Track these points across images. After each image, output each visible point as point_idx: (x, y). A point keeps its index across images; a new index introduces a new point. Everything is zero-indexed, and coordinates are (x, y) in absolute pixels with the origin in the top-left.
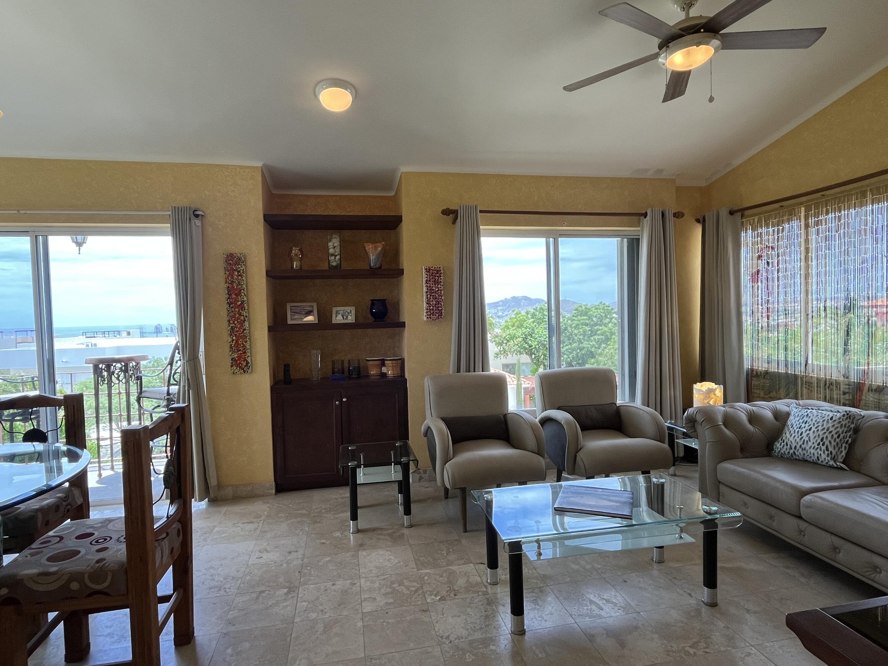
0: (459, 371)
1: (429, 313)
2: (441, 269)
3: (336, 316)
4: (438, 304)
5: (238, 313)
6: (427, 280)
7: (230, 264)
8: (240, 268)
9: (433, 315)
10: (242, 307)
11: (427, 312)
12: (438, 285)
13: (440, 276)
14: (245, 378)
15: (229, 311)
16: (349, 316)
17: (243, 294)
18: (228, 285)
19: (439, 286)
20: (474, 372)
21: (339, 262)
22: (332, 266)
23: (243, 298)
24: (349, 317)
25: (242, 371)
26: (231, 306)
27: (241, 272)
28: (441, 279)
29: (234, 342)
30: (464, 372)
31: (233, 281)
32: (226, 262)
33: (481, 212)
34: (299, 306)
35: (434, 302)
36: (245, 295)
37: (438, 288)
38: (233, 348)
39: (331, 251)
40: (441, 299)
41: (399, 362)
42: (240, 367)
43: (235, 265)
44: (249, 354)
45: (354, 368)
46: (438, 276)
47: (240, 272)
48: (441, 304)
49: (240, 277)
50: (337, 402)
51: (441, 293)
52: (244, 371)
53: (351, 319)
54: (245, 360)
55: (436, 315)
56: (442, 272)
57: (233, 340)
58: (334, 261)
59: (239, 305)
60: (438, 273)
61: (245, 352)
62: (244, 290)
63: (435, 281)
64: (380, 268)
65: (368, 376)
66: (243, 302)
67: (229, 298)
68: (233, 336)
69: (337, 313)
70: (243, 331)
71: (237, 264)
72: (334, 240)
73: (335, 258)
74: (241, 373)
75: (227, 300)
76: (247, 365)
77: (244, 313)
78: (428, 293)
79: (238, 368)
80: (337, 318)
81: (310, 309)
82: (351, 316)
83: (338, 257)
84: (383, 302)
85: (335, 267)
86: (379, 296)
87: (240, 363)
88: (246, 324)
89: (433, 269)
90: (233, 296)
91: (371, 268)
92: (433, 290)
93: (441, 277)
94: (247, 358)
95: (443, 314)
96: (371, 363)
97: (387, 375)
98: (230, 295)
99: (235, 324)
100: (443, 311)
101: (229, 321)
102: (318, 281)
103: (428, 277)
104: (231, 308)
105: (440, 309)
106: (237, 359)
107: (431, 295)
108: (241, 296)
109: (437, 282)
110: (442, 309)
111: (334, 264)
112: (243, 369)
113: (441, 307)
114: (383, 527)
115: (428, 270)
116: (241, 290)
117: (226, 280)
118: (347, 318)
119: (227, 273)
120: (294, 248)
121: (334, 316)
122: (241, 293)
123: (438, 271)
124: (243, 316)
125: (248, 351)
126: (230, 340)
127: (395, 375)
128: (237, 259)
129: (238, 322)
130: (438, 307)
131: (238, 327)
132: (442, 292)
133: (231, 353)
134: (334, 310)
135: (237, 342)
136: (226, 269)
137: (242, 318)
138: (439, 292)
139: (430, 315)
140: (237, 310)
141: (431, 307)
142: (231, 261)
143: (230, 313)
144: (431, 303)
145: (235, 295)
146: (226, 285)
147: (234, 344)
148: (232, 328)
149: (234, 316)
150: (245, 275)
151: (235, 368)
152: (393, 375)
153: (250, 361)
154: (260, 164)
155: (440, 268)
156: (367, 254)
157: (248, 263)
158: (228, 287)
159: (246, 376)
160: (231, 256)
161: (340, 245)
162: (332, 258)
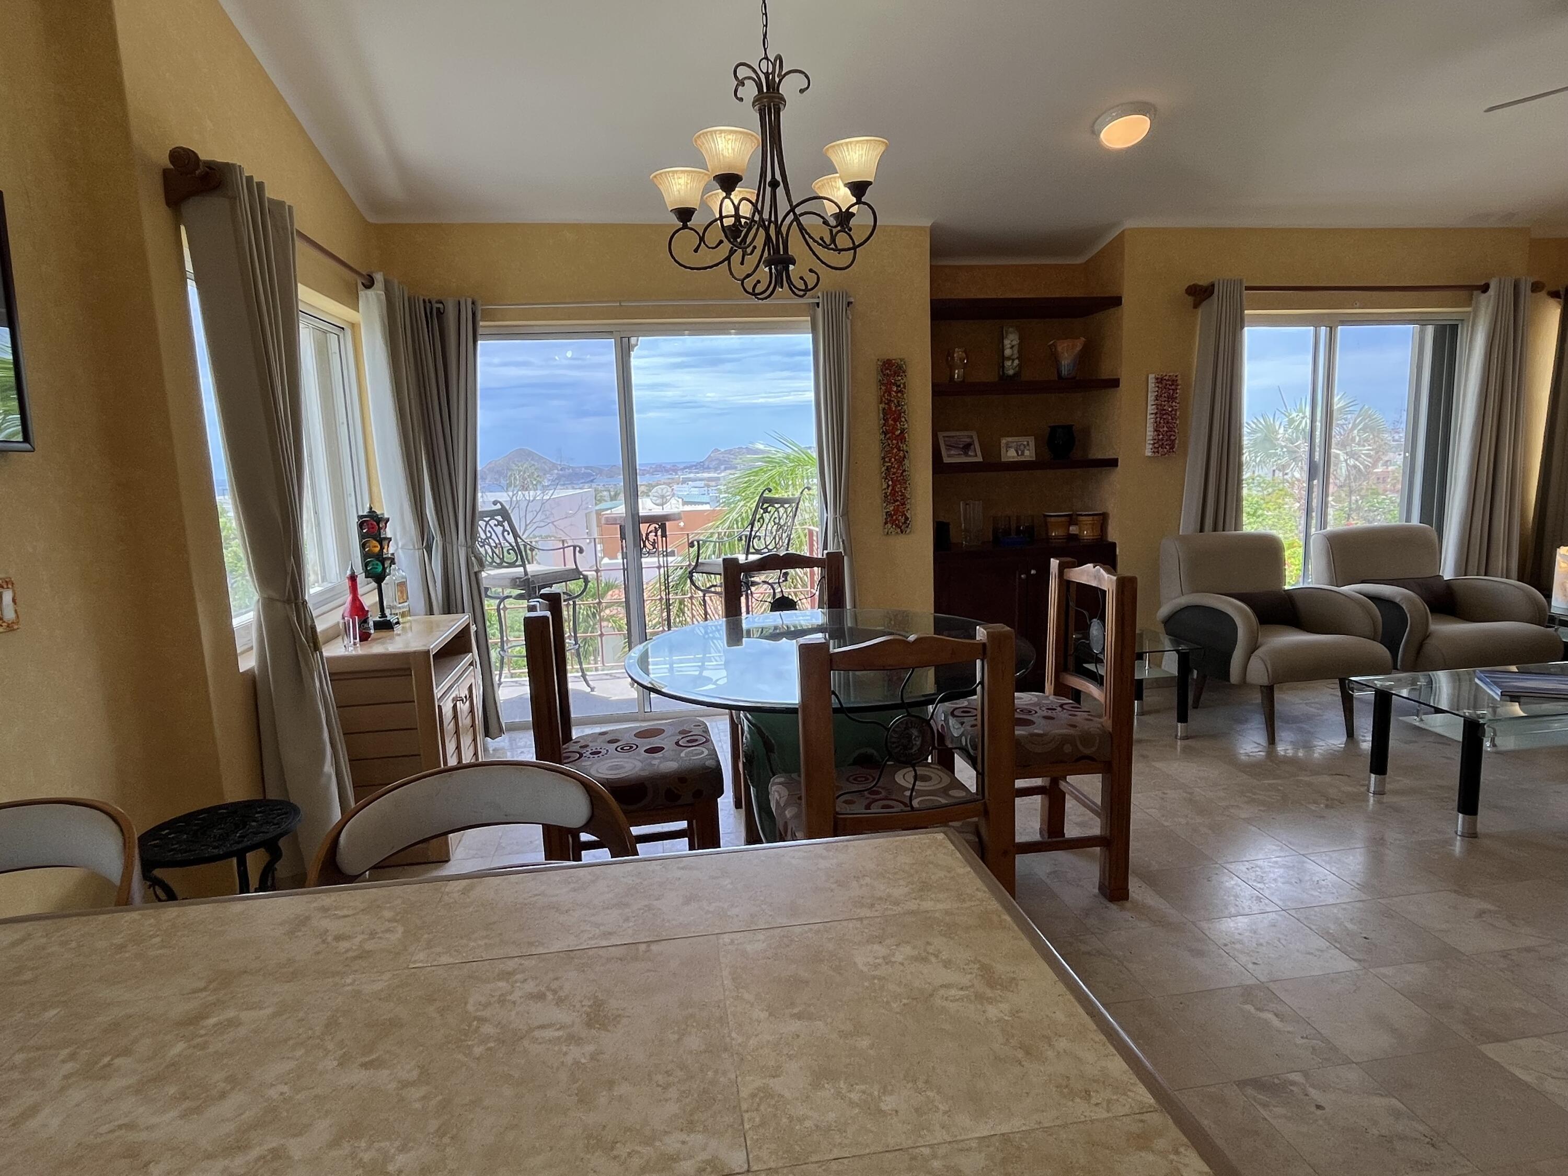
1: (1156, 445)
2: (1179, 377)
3: (1007, 451)
4: (1171, 432)
5: (896, 447)
6: (1156, 395)
7: (887, 375)
8: (900, 380)
9: (1161, 448)
10: (902, 438)
11: (1154, 443)
12: (1172, 403)
13: (1177, 389)
14: (900, 542)
15: (884, 444)
16: (1026, 451)
17: (903, 419)
18: (883, 406)
19: (1174, 404)
23: (903, 425)
24: (1027, 453)
25: (899, 531)
26: (887, 436)
27: (902, 386)
28: (1177, 393)
29: (890, 488)
31: (890, 400)
32: (882, 372)
35: (1165, 429)
36: (906, 420)
37: (1172, 407)
38: (889, 498)
40: (1175, 423)
41: (1101, 517)
42: (896, 525)
43: (894, 377)
44: (908, 507)
45: (1026, 527)
46: (1173, 389)
47: (899, 386)
48: (1175, 432)
49: (899, 395)
50: (1022, 576)
51: (1176, 414)
52: (901, 530)
53: (1029, 454)
54: (904, 514)
55: (1166, 448)
56: (1179, 382)
57: (888, 486)
58: (1011, 367)
59: (898, 436)
60: (1173, 385)
61: (904, 504)
62: (904, 412)
63: (1168, 397)
64: (1075, 378)
65: (1048, 539)
66: (902, 431)
67: (884, 425)
68: (889, 480)
69: (1008, 447)
70: (902, 473)
71: (896, 374)
72: (1011, 337)
74: (897, 533)
75: (882, 428)
76: (905, 523)
77: (904, 446)
78: (1157, 415)
79: (894, 526)
80: (1009, 453)
82: (1029, 450)
84: (1068, 429)
88: (907, 463)
89: (1167, 378)
91: (1060, 378)
92: (1165, 410)
93: (1178, 391)
94: (905, 512)
95: (1176, 446)
96: (1053, 519)
97: (1080, 537)
98: (886, 420)
99: (892, 463)
100: (1177, 442)
101: (883, 458)
103: (1160, 391)
104: (887, 439)
106: (892, 513)
107: (1161, 418)
108: (901, 421)
109: (1171, 398)
110: (1175, 440)
112: (900, 528)
113: (1174, 436)
115: (1159, 380)
116: (900, 414)
117: (882, 400)
118: (1023, 454)
119: (883, 388)
121: (1003, 450)
123: (1173, 381)
124: (903, 451)
125: (908, 501)
126: (885, 486)
127: (1092, 537)
128: (896, 366)
129: (895, 460)
130: (1170, 436)
131: (896, 467)
132: (1178, 413)
133: (885, 505)
135: (893, 489)
136: (881, 383)
137: (901, 454)
138: (1173, 413)
139: (1158, 448)
140: (894, 442)
141: (1160, 437)
142: (888, 371)
143: (885, 446)
144: (1161, 430)
145: (892, 420)
146: (881, 405)
147: (889, 491)
148: (888, 469)
149: (890, 452)
150: (906, 391)
152: (1089, 537)
153: (909, 516)
154: (929, 223)
155: (1176, 376)
156: (1055, 358)
157: (909, 373)
158: (884, 409)
159: (903, 538)
160: (888, 364)
161: (1019, 344)
162: (1008, 363)
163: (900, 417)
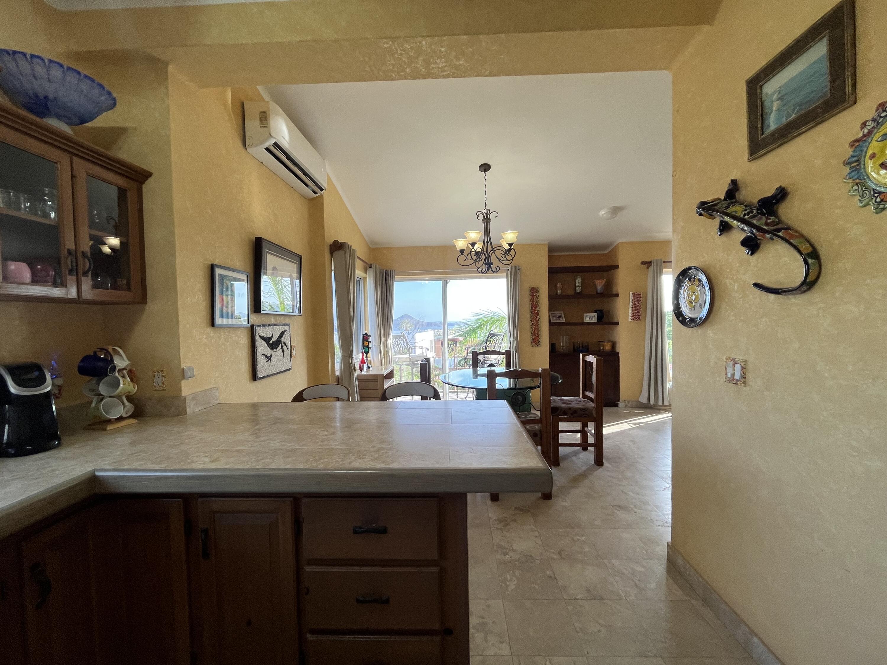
2: (641, 293)
4: (638, 313)
5: (535, 316)
6: (633, 300)
8: (537, 294)
9: (635, 318)
10: (537, 313)
11: (632, 317)
13: (641, 297)
14: (537, 349)
15: (531, 316)
21: (581, 290)
22: (577, 292)
23: (538, 309)
25: (536, 345)
28: (641, 299)
31: (533, 301)
32: (531, 291)
33: (664, 262)
34: (556, 313)
35: (636, 312)
37: (639, 304)
38: (533, 334)
39: (577, 284)
40: (640, 310)
43: (535, 293)
44: (540, 337)
45: (586, 346)
46: (639, 297)
47: (537, 296)
48: (640, 313)
49: (537, 299)
53: (594, 320)
54: (538, 340)
55: (637, 318)
56: (641, 295)
57: (533, 330)
58: (578, 290)
61: (538, 336)
64: (602, 293)
66: (538, 311)
67: (531, 309)
68: (533, 328)
69: (586, 317)
70: (537, 326)
72: (579, 279)
73: (579, 288)
74: (536, 346)
76: (538, 343)
77: (538, 316)
79: (534, 344)
80: (587, 319)
81: (561, 315)
82: (594, 318)
84: (601, 311)
85: (579, 293)
87: (536, 341)
88: (539, 322)
89: (636, 293)
91: (597, 293)
92: (636, 305)
95: (641, 318)
98: (532, 307)
100: (641, 316)
101: (531, 320)
103: (634, 298)
104: (533, 314)
105: (639, 315)
106: (534, 339)
107: (634, 308)
109: (638, 301)
112: (537, 345)
115: (634, 294)
117: (530, 300)
118: (592, 319)
119: (531, 297)
120: (558, 283)
123: (639, 294)
125: (540, 335)
126: (531, 330)
128: (536, 290)
129: (535, 321)
131: (535, 323)
132: (641, 306)
133: (532, 336)
136: (531, 294)
137: (537, 319)
138: (639, 306)
141: (634, 314)
142: (533, 291)
144: (634, 312)
145: (534, 307)
146: (530, 302)
147: (533, 332)
148: (533, 324)
149: (533, 318)
150: (539, 298)
152: (608, 350)
153: (540, 340)
154: (547, 243)
156: (595, 286)
157: (540, 292)
158: (531, 304)
159: (538, 348)
160: (533, 289)
161: (582, 281)
162: (577, 288)
163: (537, 306)
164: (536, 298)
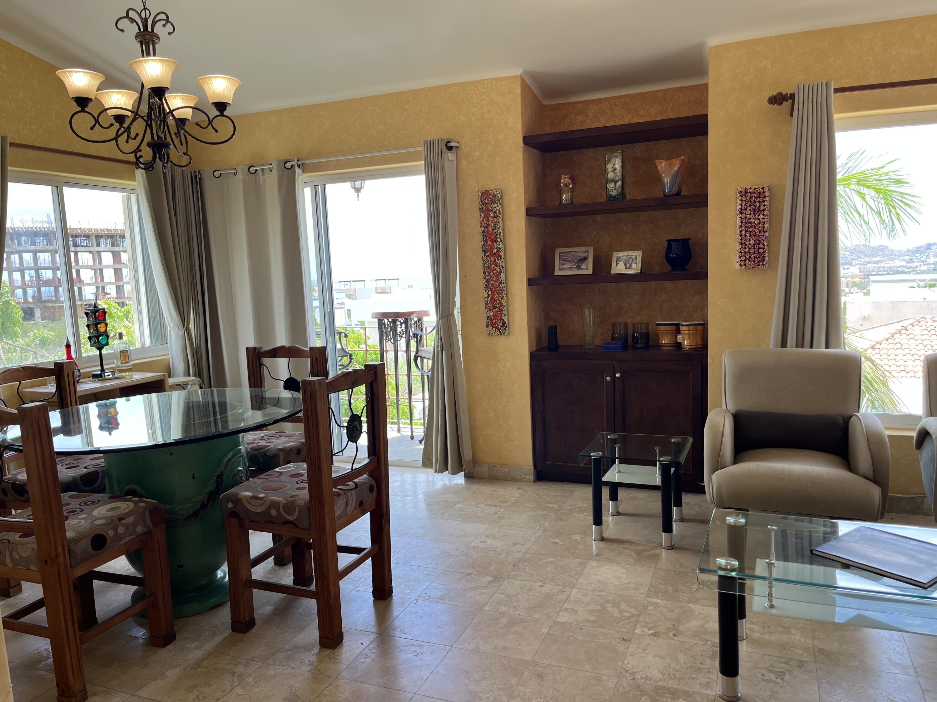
0: (784, 344)
1: (743, 258)
2: (766, 189)
3: (617, 264)
4: (759, 244)
5: (494, 262)
6: (741, 209)
7: (486, 203)
8: (495, 207)
9: (749, 261)
10: (497, 255)
11: (740, 257)
12: (759, 215)
13: (764, 201)
14: (501, 341)
15: (484, 261)
16: (633, 264)
17: (499, 240)
18: (483, 229)
19: (761, 216)
20: (811, 347)
21: (620, 190)
22: (611, 196)
23: (499, 245)
24: (634, 266)
26: (487, 254)
27: (497, 212)
28: (764, 205)
29: (490, 297)
30: (792, 347)
31: (488, 225)
32: (481, 201)
33: (837, 90)
34: (570, 252)
35: (752, 242)
36: (501, 241)
37: (759, 219)
38: (489, 305)
39: (610, 175)
40: (763, 236)
41: (700, 328)
42: (496, 328)
43: (491, 204)
44: (505, 312)
45: (640, 334)
46: (759, 202)
47: (495, 212)
48: (763, 244)
49: (495, 219)
50: (608, 378)
51: (764, 227)
52: (500, 332)
53: (635, 268)
54: (501, 319)
55: (754, 261)
56: (767, 194)
57: (489, 295)
58: (614, 189)
59: (495, 254)
60: (759, 197)
61: (501, 310)
62: (500, 234)
63: (754, 210)
64: (678, 194)
65: (658, 346)
66: (499, 249)
67: (484, 245)
68: (489, 291)
69: (618, 259)
70: (499, 285)
71: (493, 202)
72: (614, 161)
73: (615, 185)
74: (497, 334)
75: (482, 247)
76: (503, 326)
77: (500, 262)
78: (743, 228)
79: (494, 329)
80: (618, 267)
81: (584, 255)
82: (636, 263)
83: (620, 183)
84: (685, 243)
85: (614, 198)
86: (681, 234)
87: (496, 323)
88: (503, 276)
89: (752, 190)
90: (489, 242)
91: (665, 196)
92: (751, 223)
93: (766, 203)
94: (503, 317)
95: (767, 259)
96: (662, 328)
97: (683, 346)
98: (485, 241)
99: (491, 277)
100: (766, 254)
101: (484, 273)
102: (599, 218)
103: (744, 204)
104: (488, 256)
105: (761, 251)
106: (492, 318)
107: (746, 232)
108: (497, 242)
109: (758, 211)
110: (764, 252)
111: (614, 193)
112: (500, 330)
113: (763, 249)
114: (635, 541)
115: (744, 193)
116: (496, 235)
117: (481, 223)
118: (630, 267)
119: (483, 215)
120: (563, 177)
121: (614, 265)
122: (496, 239)
123: (760, 193)
124: (499, 266)
125: (505, 308)
126: (486, 295)
127: (692, 347)
128: (493, 196)
129: (494, 274)
130: (759, 249)
131: (494, 279)
132: (766, 225)
133: (486, 310)
134: (615, 255)
135: (492, 298)
136: (481, 210)
137: (498, 269)
138: (761, 225)
139: (745, 261)
140: (492, 259)
141: (747, 250)
142: (486, 200)
143: (485, 263)
144: (747, 243)
145: (490, 241)
146: (481, 229)
147: (489, 300)
148: (488, 281)
149: (489, 267)
150: (501, 216)
151: (490, 328)
152: (689, 347)
153: (506, 320)
154: (518, 72)
155: (763, 188)
156: (660, 176)
157: (504, 201)
158: (483, 232)
159: (502, 339)
160: (486, 193)
161: (623, 166)
162: (612, 185)
164: (494, 217)
